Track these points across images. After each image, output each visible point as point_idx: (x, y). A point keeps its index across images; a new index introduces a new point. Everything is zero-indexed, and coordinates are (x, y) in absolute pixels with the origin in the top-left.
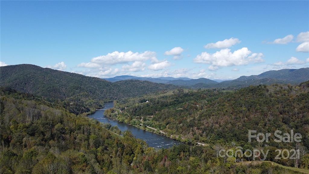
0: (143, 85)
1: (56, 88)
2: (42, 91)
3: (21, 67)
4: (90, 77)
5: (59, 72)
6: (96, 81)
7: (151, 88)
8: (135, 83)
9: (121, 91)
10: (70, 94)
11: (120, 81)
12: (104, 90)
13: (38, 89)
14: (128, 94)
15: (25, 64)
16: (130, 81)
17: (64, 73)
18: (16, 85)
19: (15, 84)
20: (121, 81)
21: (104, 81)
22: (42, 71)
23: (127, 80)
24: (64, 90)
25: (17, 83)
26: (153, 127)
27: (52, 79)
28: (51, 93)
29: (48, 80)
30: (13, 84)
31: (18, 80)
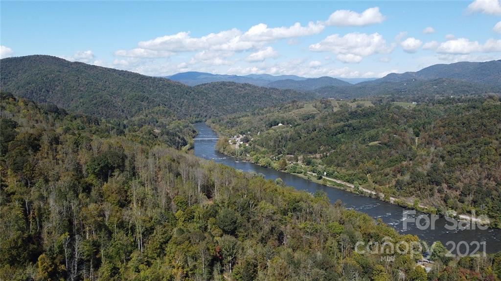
0: (243, 92)
1: (107, 100)
2: (84, 105)
3: (31, 60)
4: (155, 78)
5: (100, 70)
6: (165, 85)
7: (260, 97)
8: (230, 87)
9: (211, 102)
10: (134, 110)
11: (203, 85)
12: (183, 102)
13: (73, 100)
14: (224, 107)
15: (38, 56)
16: (221, 84)
17: (109, 70)
18: (33, 93)
19: (29, 91)
20: (205, 84)
21: (180, 84)
22: (69, 67)
23: (215, 83)
24: (118, 102)
25: (32, 91)
26: (336, 178)
27: (92, 82)
28: (99, 109)
29: (86, 85)
30: (27, 92)
31: (33, 85)
